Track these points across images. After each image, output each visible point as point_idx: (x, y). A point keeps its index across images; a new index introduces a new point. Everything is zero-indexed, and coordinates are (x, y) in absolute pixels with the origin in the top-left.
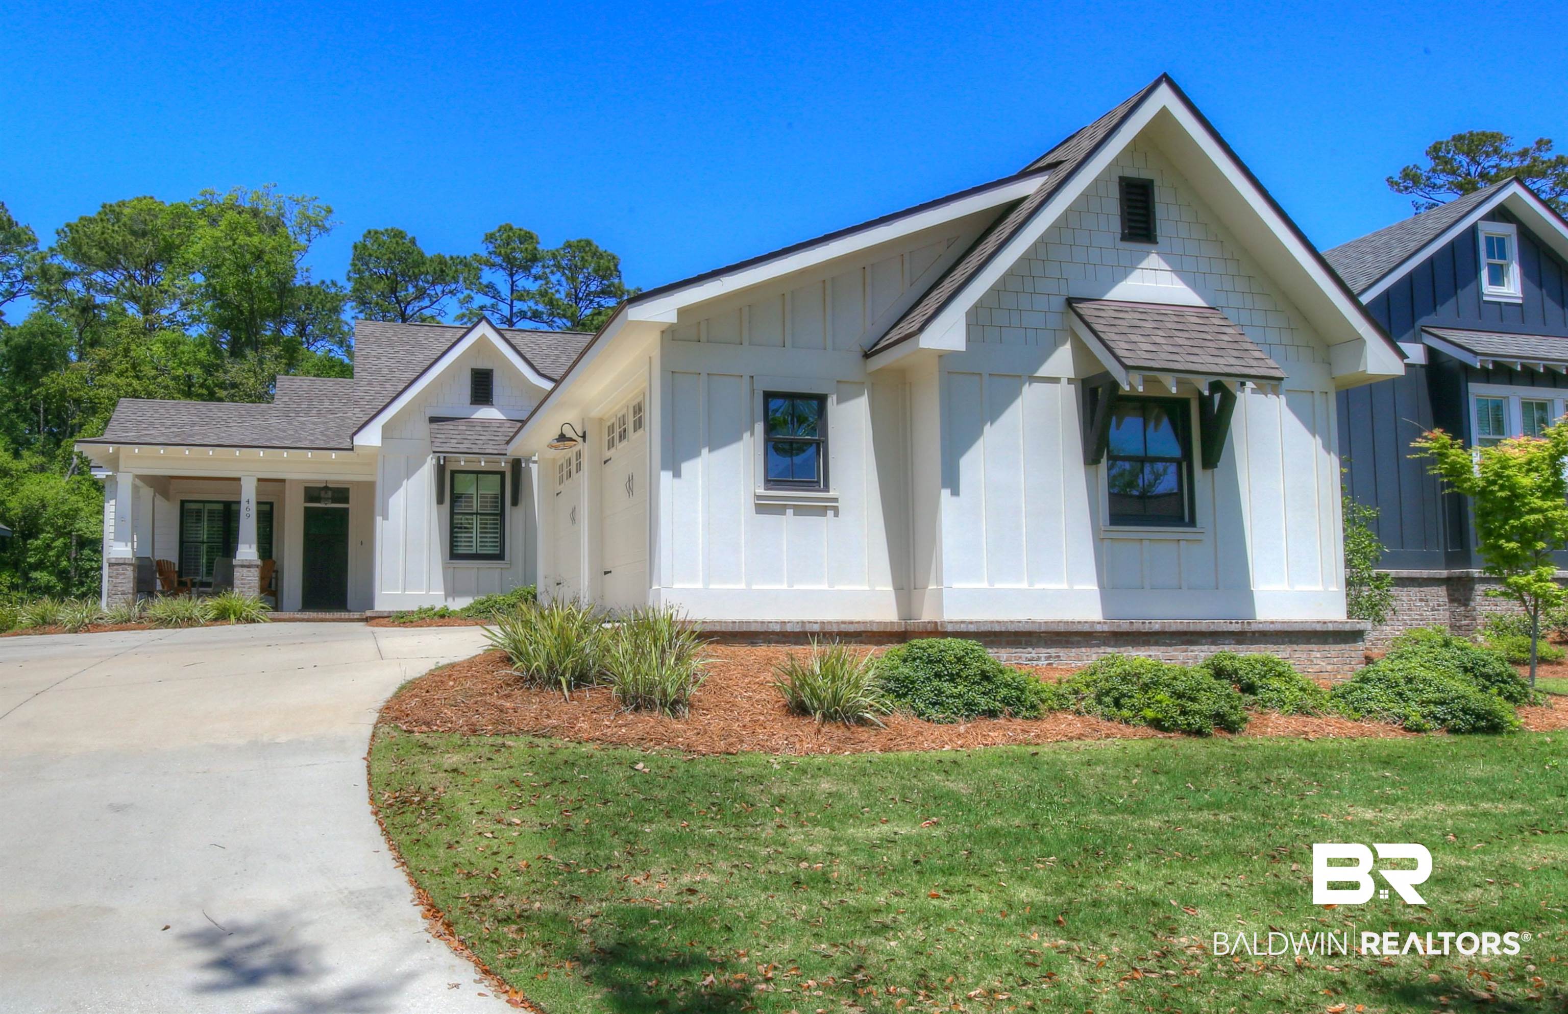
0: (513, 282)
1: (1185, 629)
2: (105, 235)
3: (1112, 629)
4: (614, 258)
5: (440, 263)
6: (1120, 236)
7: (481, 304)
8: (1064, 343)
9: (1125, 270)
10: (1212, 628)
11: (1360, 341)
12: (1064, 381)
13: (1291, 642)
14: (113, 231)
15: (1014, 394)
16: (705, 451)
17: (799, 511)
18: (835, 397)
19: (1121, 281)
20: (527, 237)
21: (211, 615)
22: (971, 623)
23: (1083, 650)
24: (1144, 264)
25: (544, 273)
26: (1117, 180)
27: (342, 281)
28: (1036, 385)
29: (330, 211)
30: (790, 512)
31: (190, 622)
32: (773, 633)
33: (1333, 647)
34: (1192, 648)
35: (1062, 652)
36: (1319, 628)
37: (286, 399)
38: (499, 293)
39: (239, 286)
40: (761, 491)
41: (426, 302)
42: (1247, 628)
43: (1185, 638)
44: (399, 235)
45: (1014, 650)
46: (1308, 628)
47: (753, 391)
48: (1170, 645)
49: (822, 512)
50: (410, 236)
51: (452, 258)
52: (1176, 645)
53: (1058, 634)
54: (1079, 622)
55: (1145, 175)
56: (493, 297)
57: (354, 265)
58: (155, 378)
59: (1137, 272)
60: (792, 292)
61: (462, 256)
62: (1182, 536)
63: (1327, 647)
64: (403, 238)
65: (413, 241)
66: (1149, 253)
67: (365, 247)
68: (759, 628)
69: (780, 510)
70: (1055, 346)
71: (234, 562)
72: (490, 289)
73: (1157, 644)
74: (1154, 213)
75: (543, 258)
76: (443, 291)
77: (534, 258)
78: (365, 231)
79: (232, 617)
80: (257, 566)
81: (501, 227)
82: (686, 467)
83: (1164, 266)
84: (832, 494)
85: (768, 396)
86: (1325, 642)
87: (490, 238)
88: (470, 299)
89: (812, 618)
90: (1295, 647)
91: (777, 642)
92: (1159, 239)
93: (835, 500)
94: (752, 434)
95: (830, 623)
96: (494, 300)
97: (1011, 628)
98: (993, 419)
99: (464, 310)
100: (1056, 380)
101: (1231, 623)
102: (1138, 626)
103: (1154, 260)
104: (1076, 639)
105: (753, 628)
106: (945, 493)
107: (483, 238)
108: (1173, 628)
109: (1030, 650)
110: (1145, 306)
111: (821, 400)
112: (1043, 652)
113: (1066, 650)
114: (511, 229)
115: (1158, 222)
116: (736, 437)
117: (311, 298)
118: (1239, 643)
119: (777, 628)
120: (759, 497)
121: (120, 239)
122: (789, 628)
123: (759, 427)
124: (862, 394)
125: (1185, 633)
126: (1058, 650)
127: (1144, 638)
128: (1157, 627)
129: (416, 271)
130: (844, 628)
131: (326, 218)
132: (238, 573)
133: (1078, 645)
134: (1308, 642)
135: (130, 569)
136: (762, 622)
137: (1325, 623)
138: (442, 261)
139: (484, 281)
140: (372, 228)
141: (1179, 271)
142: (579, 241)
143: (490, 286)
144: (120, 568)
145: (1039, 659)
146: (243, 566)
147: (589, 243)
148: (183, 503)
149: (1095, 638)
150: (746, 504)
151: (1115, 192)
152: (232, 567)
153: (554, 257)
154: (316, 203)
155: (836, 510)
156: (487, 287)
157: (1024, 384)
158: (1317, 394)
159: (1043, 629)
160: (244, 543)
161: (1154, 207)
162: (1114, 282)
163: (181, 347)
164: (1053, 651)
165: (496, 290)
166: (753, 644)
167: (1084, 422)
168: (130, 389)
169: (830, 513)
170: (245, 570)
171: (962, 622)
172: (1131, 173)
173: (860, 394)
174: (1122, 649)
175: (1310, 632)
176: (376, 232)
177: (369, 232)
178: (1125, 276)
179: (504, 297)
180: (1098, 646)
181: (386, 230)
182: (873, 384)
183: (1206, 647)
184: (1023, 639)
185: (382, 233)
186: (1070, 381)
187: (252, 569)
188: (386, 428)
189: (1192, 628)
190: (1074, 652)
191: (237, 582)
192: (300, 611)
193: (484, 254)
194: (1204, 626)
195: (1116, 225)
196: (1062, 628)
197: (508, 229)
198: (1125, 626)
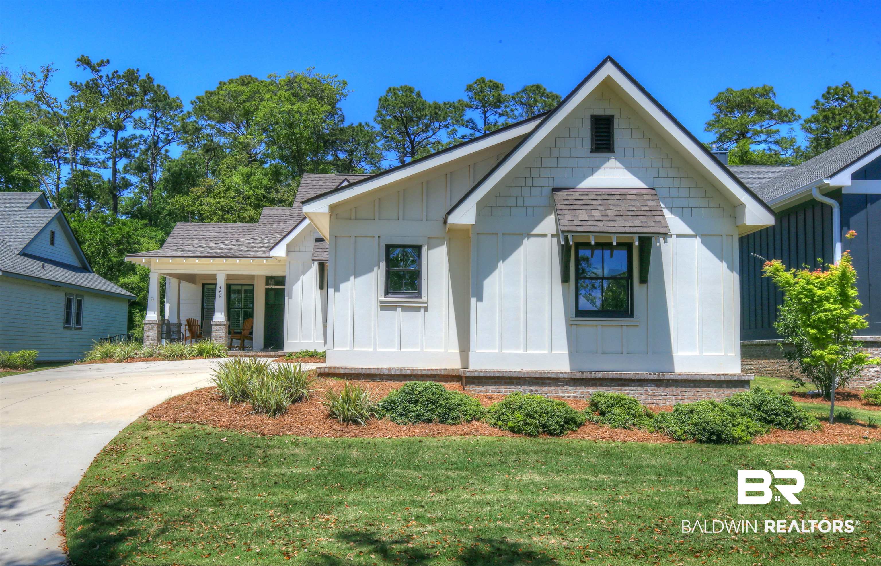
0: (486, 118)
1: (619, 377)
2: (219, 104)
3: (570, 376)
4: (557, 97)
5: (435, 108)
6: (590, 150)
7: (464, 134)
8: (550, 214)
9: (593, 170)
10: (637, 377)
11: (742, 205)
12: (550, 236)
13: (695, 386)
14: (224, 100)
15: (518, 245)
16: (352, 278)
17: (405, 309)
18: (426, 247)
19: (590, 176)
20: (496, 87)
21: (194, 353)
22: (481, 372)
23: (553, 388)
24: (607, 165)
25: (506, 111)
26: (590, 117)
27: (372, 123)
28: (532, 239)
29: (345, 84)
30: (399, 309)
31: (181, 357)
32: (384, 374)
33: (726, 390)
34: (625, 388)
35: (539, 389)
36: (714, 378)
37: (265, 222)
38: (476, 125)
39: (288, 137)
40: (383, 298)
41: (430, 133)
42: (661, 377)
43: (620, 382)
44: (410, 90)
45: (509, 387)
46: (707, 378)
47: (379, 244)
48: (610, 386)
49: (417, 309)
50: (416, 90)
51: (445, 103)
52: (614, 386)
53: (537, 378)
54: (549, 372)
55: (608, 113)
56: (472, 129)
57: (378, 112)
58: (234, 197)
59: (601, 171)
60: (404, 190)
61: (451, 101)
62: (623, 323)
63: (722, 390)
64: (411, 92)
65: (419, 95)
66: (609, 159)
67: (386, 99)
68: (376, 372)
69: (394, 308)
70: (545, 216)
71: (212, 323)
72: (471, 124)
73: (601, 385)
74: (613, 135)
75: (505, 101)
76: (440, 126)
77: (499, 101)
78: (387, 89)
79: (206, 354)
80: (224, 325)
81: (477, 80)
82: (342, 286)
83: (619, 165)
84: (424, 299)
85: (389, 248)
86: (721, 387)
87: (470, 88)
88: (455, 131)
89: (406, 367)
90: (698, 389)
91: (387, 379)
92: (615, 150)
93: (426, 303)
94: (379, 268)
95: (416, 370)
96: (473, 131)
97: (506, 375)
98: (504, 258)
99: (451, 140)
100: (545, 235)
101: (650, 374)
102: (587, 375)
103: (613, 162)
104: (548, 381)
105: (373, 372)
106: (473, 300)
107: (466, 88)
108: (611, 377)
109: (519, 387)
110: (602, 190)
111: (418, 248)
112: (527, 388)
113: (542, 388)
114: (484, 82)
115: (615, 140)
116: (371, 270)
117: (355, 133)
118: (657, 386)
119: (386, 372)
120: (381, 302)
121: (228, 105)
122: (393, 372)
123: (383, 264)
124: (443, 244)
125: (621, 380)
126: (537, 387)
127: (593, 382)
128: (599, 375)
129: (419, 114)
130: (424, 373)
131: (343, 88)
132: (214, 329)
133: (550, 385)
134: (708, 387)
135: (156, 326)
136: (378, 369)
137: (718, 375)
138: (437, 107)
139: (466, 118)
140: (392, 87)
141: (630, 168)
142: (532, 86)
143: (471, 121)
144: (150, 326)
145: (524, 392)
146: (216, 325)
147: (538, 87)
148: (204, 285)
149: (561, 381)
150: (374, 305)
151: (588, 124)
152: (211, 325)
153: (514, 98)
154: (336, 80)
155: (426, 309)
156: (467, 122)
157: (523, 239)
158: (724, 237)
159: (526, 376)
160: (218, 312)
161: (613, 131)
162: (585, 177)
163: (253, 177)
164: (533, 388)
165: (474, 123)
166: (373, 380)
167: (562, 259)
168: (219, 206)
169: (423, 310)
170: (218, 327)
171: (476, 371)
172: (599, 112)
173: (442, 244)
174: (578, 388)
175: (708, 381)
176: (394, 89)
177: (390, 89)
178: (593, 173)
179: (479, 128)
180: (563, 386)
181: (401, 87)
182: (450, 239)
183: (634, 388)
184: (515, 381)
185: (399, 90)
186: (553, 235)
187: (222, 327)
188: (288, 246)
189: (623, 377)
190: (547, 389)
191: (213, 334)
192: (262, 350)
193: (466, 99)
194: (631, 375)
195: (588, 143)
196: (538, 376)
197: (481, 81)
198: (578, 375)
